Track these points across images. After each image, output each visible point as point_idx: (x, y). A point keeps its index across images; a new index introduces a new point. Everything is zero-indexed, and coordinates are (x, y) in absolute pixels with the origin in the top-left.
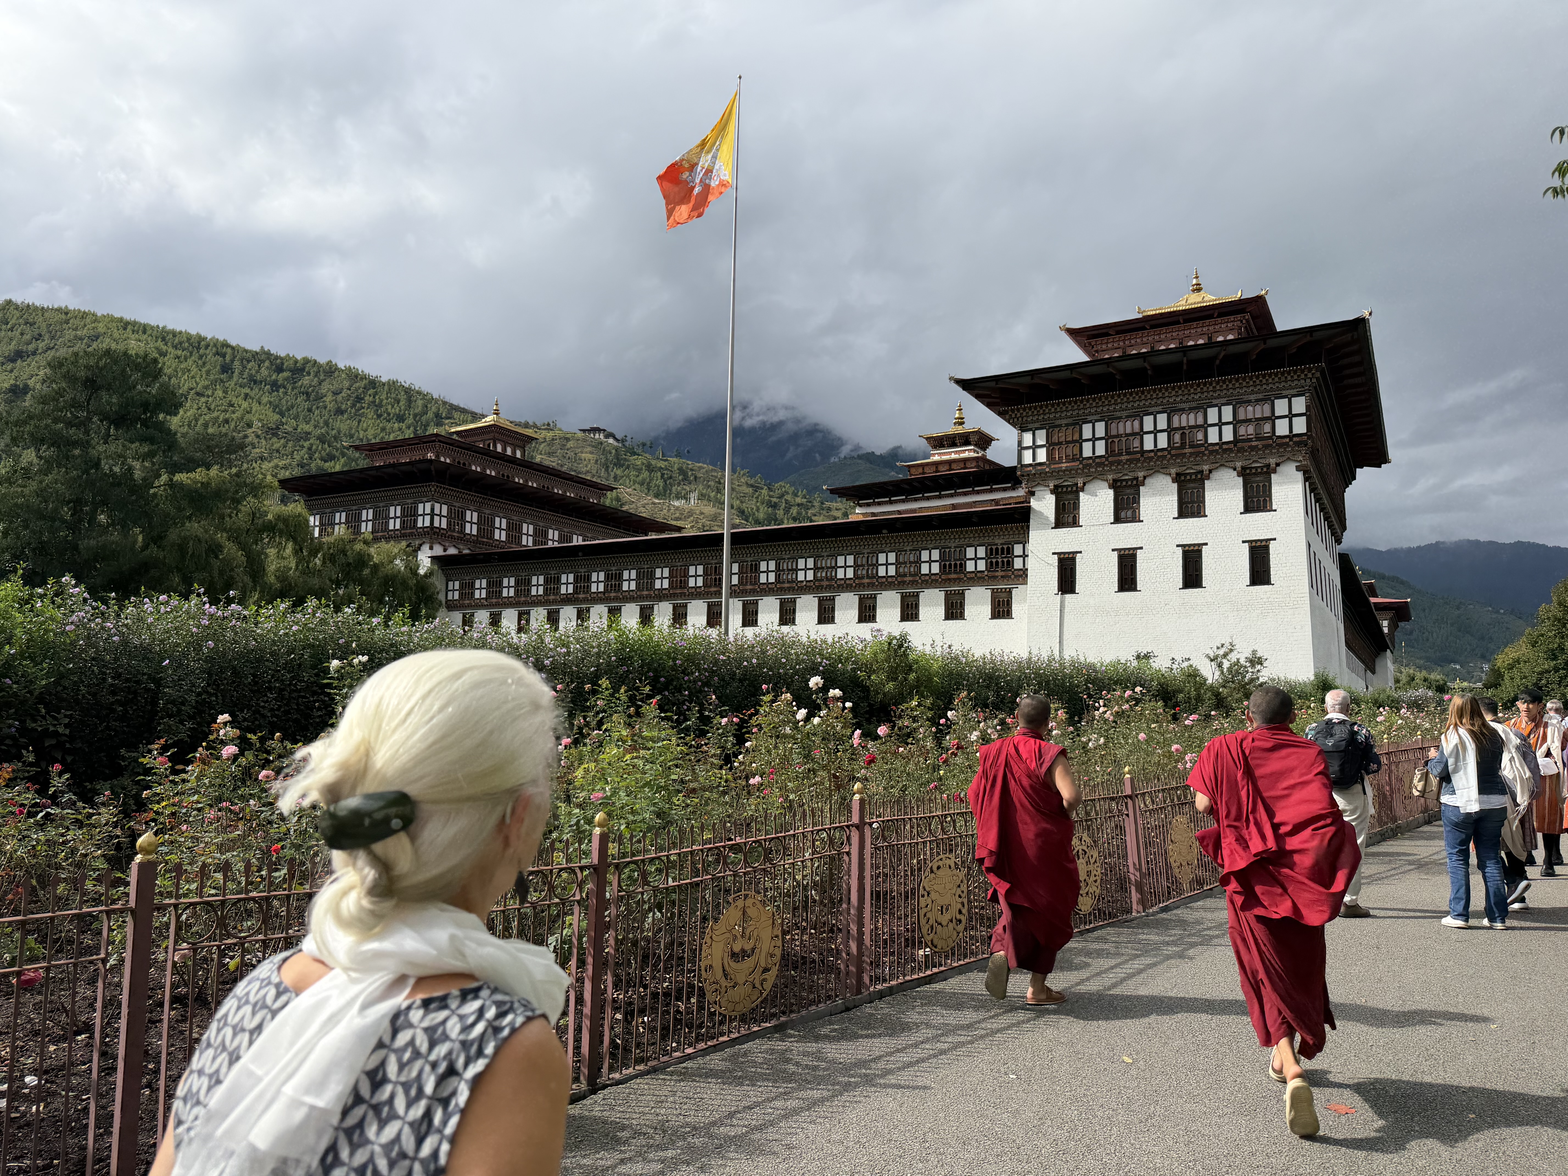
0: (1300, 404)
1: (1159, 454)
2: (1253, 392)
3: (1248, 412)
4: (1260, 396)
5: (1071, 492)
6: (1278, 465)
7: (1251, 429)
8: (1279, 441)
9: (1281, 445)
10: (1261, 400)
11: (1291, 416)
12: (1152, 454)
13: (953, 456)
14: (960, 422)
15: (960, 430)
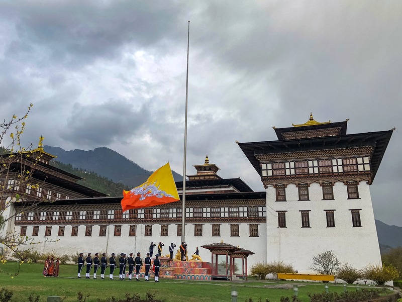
0: (367, 160)
1: (315, 175)
2: (349, 155)
3: (348, 162)
4: (352, 156)
5: (281, 188)
6: (360, 181)
7: (349, 168)
8: (360, 173)
9: (361, 174)
10: (352, 158)
11: (363, 164)
12: (313, 175)
13: (205, 174)
14: (207, 162)
15: (207, 165)
